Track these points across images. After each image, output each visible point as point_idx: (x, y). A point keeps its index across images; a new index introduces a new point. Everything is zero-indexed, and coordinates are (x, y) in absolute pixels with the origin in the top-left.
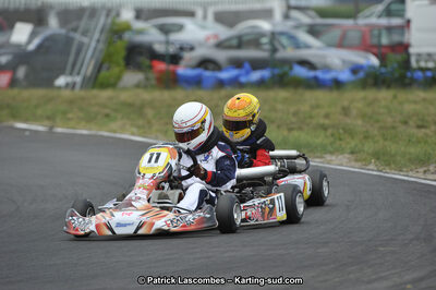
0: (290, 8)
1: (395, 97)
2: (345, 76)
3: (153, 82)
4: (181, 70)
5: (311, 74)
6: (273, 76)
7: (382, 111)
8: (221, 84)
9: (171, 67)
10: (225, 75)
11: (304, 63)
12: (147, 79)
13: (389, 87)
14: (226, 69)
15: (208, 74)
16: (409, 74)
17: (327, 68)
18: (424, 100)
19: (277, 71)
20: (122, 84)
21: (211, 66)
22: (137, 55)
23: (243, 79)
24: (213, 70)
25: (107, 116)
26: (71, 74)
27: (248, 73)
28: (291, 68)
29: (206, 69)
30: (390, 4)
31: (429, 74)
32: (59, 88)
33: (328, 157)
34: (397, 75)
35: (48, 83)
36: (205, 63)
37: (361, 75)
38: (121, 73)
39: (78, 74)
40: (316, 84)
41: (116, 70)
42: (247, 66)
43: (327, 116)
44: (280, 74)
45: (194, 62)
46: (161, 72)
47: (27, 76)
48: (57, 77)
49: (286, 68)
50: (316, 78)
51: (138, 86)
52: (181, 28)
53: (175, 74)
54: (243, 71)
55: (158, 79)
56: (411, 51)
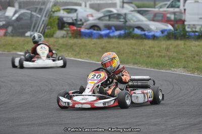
0: (123, 3)
1: (185, 44)
2: (158, 34)
3: (70, 35)
4: (83, 30)
5: (143, 33)
6: (125, 33)
7: (182, 50)
8: (101, 36)
9: (79, 29)
10: (103, 32)
11: (139, 28)
12: (68, 34)
13: (181, 39)
14: (104, 30)
15: (95, 32)
16: (188, 34)
17: (150, 30)
18: (199, 45)
19: (127, 31)
20: (55, 36)
21: (96, 28)
22: (62, 24)
23: (111, 35)
24: (97, 30)
26: (33, 31)
27: (113, 32)
28: (134, 30)
29: (94, 30)
30: (172, 2)
31: (197, 34)
32: (28, 37)
33: (173, 69)
34: (182, 34)
35: (22, 34)
36: (93, 27)
37: (166, 33)
38: (56, 30)
39: (36, 31)
40: (146, 37)
41: (54, 29)
42: (113, 28)
43: (159, 52)
44: (129, 32)
45: (88, 27)
46: (74, 30)
47: (12, 30)
48: (26, 32)
49: (131, 30)
50: (145, 35)
51: (63, 37)
52: (76, 10)
53: (80, 31)
54: (111, 31)
55: (72, 34)
56: (186, 23)
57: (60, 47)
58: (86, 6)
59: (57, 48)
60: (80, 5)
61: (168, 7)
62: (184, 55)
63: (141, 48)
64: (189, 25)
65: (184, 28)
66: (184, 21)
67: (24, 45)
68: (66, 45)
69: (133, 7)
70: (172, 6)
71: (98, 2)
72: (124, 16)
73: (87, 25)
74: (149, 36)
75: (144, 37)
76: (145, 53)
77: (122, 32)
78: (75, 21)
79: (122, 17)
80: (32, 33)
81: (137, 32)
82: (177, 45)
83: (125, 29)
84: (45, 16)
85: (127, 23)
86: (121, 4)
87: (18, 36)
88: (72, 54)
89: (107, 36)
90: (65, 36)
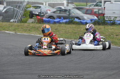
0: (68, 3)
1: (104, 28)
3: (37, 21)
4: (44, 19)
5: (80, 21)
6: (69, 21)
7: (103, 31)
8: (55, 23)
9: (42, 18)
10: (56, 20)
11: (77, 18)
12: (35, 21)
13: (102, 25)
14: (57, 19)
15: (51, 20)
16: (106, 22)
17: (84, 19)
18: (113, 29)
19: (70, 20)
20: (28, 22)
22: (32, 15)
23: (61, 22)
24: (53, 19)
25: (29, 30)
26: (15, 19)
28: (74, 19)
29: (51, 19)
30: (97, 3)
31: (112, 22)
32: (12, 22)
34: (103, 22)
35: (8, 21)
36: (50, 17)
37: (93, 21)
38: (28, 19)
39: (17, 19)
40: (82, 23)
41: (27, 18)
42: (62, 18)
44: (71, 20)
45: (48, 17)
46: (39, 19)
47: (2, 18)
48: (11, 20)
50: (81, 22)
51: (33, 23)
52: (40, 7)
53: (43, 20)
54: (61, 19)
55: (38, 21)
56: (105, 15)
57: (31, 29)
58: (46, 5)
59: (29, 29)
60: (42, 4)
61: (94, 6)
62: (104, 34)
63: (79, 30)
64: (107, 16)
65: (104, 18)
66: (104, 14)
67: (9, 27)
68: (34, 28)
69: (74, 6)
70: (97, 5)
71: (53, 2)
72: (69, 11)
73: (46, 15)
74: (83, 23)
75: (80, 23)
76: (81, 33)
77: (68, 20)
78: (39, 14)
79: (67, 11)
80: (14, 20)
81: (76, 20)
82: (100, 28)
83: (70, 19)
84: (22, 10)
85: (70, 15)
86: (67, 4)
87: (6, 22)
88: (38, 33)
89: (59, 22)
90: (34, 22)
